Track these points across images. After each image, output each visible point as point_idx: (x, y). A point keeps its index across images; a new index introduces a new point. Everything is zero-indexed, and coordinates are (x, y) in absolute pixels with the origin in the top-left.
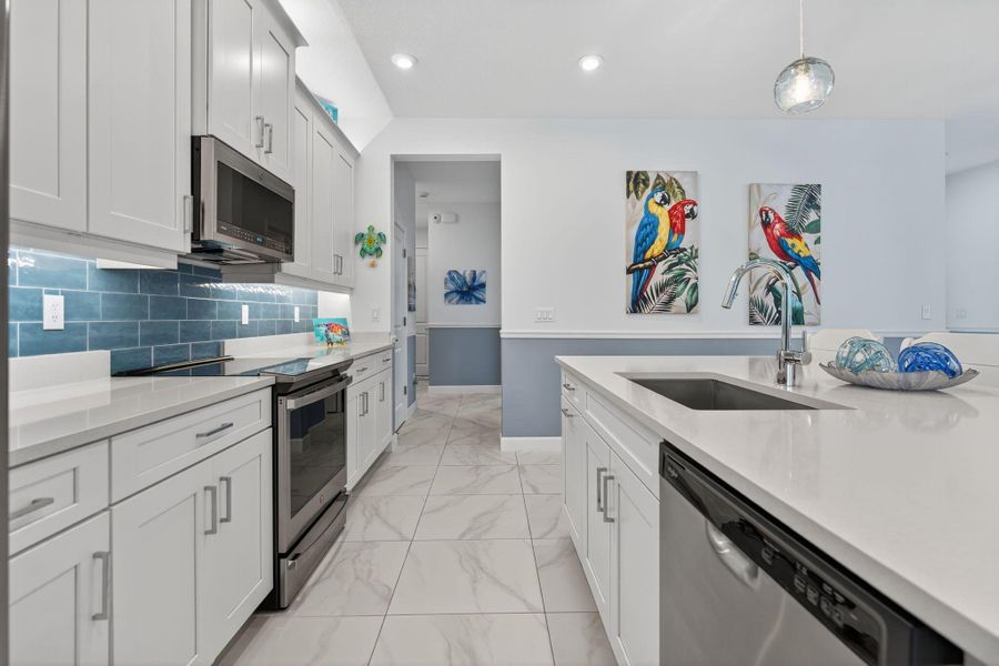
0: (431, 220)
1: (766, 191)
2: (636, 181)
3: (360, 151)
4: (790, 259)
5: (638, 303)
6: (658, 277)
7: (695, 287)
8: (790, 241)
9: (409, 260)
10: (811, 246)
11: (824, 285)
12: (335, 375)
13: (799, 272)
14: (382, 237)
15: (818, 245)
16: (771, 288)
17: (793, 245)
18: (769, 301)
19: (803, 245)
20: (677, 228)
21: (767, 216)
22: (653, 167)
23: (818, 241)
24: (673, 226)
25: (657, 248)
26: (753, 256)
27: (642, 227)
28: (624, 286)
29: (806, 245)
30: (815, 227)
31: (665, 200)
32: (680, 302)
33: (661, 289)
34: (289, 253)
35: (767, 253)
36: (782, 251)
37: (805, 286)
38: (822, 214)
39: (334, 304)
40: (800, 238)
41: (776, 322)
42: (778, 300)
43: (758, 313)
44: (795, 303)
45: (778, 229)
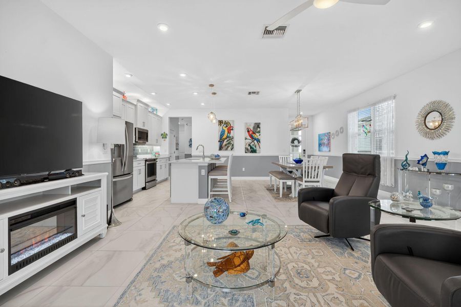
0: (185, 125)
1: (248, 124)
2: (221, 122)
3: (162, 116)
4: (254, 139)
5: (221, 148)
6: (225, 143)
7: (233, 145)
9: (176, 138)
11: (262, 144)
12: (155, 160)
13: (255, 141)
14: (167, 134)
16: (249, 145)
17: (254, 136)
18: (249, 148)
19: (256, 136)
20: (229, 132)
21: (249, 130)
22: (224, 119)
23: (260, 135)
24: (228, 132)
25: (225, 137)
26: (246, 139)
27: (222, 132)
28: (217, 145)
30: (259, 132)
31: (227, 126)
32: (229, 148)
33: (226, 145)
34: (147, 141)
35: (249, 138)
36: (251, 137)
38: (261, 129)
39: (157, 149)
40: (256, 134)
41: (251, 152)
42: (251, 148)
43: (247, 151)
44: (255, 148)
45: (251, 132)
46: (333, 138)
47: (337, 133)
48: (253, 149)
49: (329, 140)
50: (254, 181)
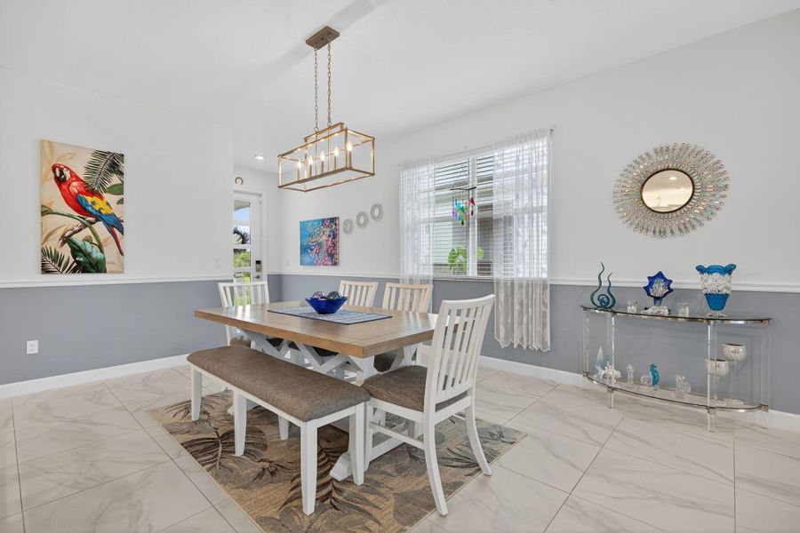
1: (60, 150)
4: (90, 214)
8: (89, 199)
10: (114, 205)
11: (125, 241)
13: (100, 227)
15: (120, 205)
16: (66, 240)
17: (93, 203)
18: (66, 251)
21: (62, 173)
23: (121, 202)
26: (45, 212)
29: (108, 204)
30: (119, 190)
35: (61, 205)
36: (81, 209)
37: (106, 240)
38: (126, 178)
40: (101, 198)
41: (74, 271)
42: (76, 250)
43: (49, 263)
44: (96, 254)
45: (75, 187)
46: (348, 232)
47: (363, 219)
48: (87, 255)
49: (334, 235)
50: (94, 394)
